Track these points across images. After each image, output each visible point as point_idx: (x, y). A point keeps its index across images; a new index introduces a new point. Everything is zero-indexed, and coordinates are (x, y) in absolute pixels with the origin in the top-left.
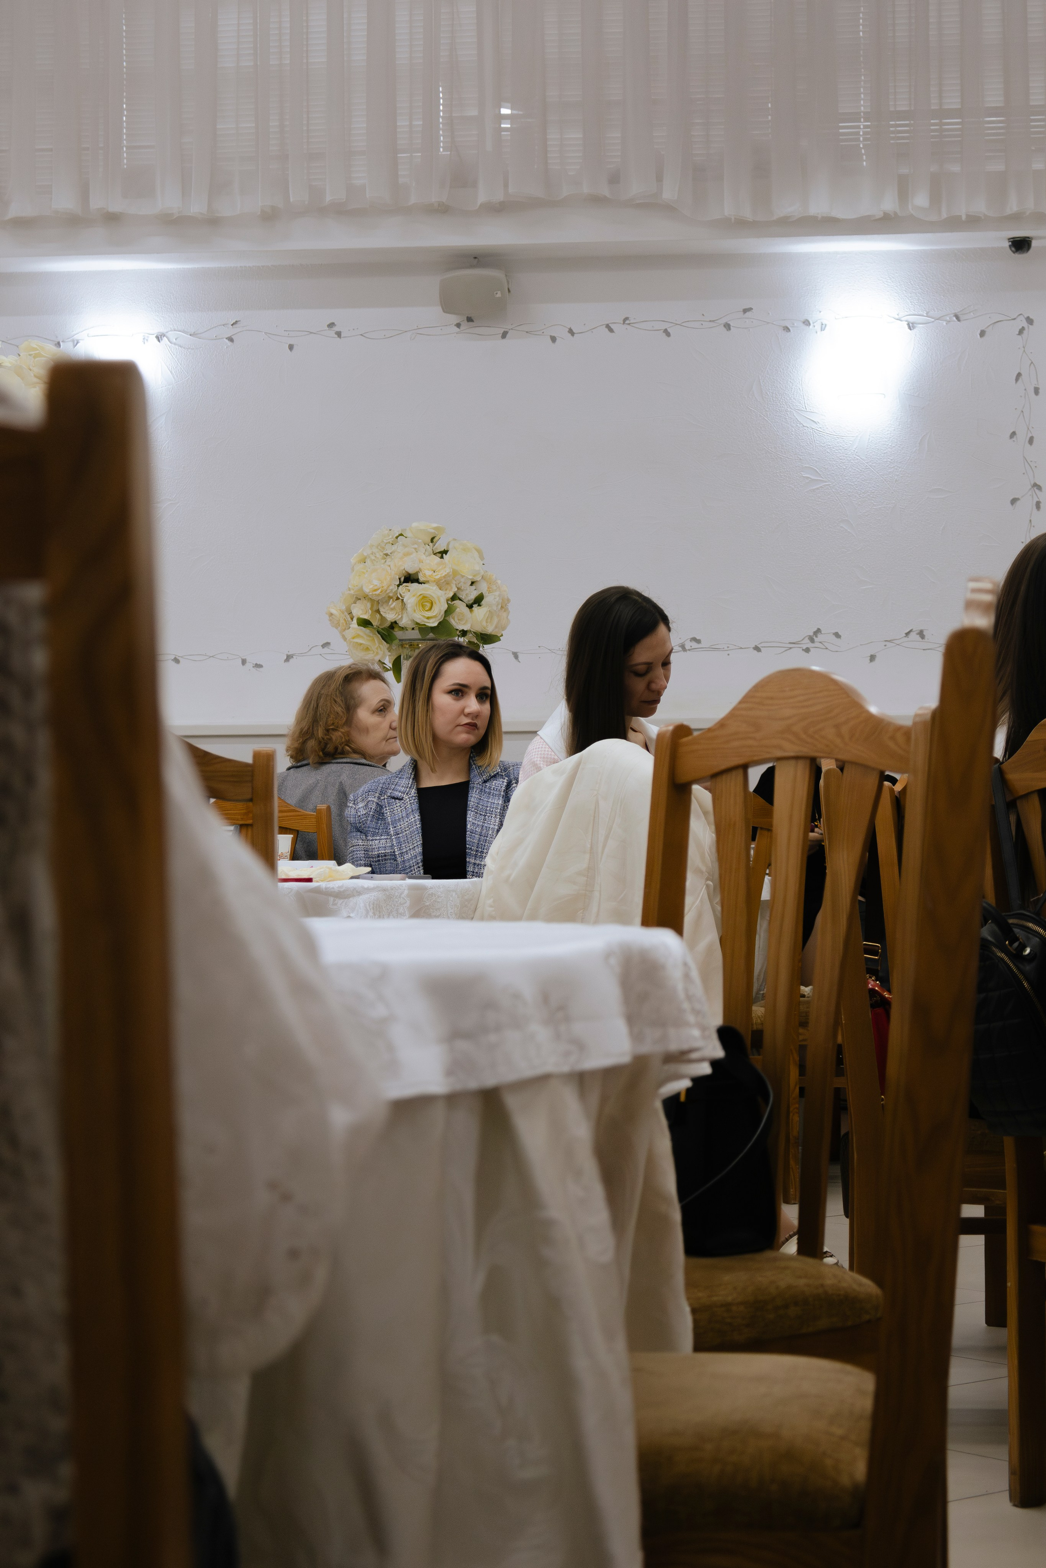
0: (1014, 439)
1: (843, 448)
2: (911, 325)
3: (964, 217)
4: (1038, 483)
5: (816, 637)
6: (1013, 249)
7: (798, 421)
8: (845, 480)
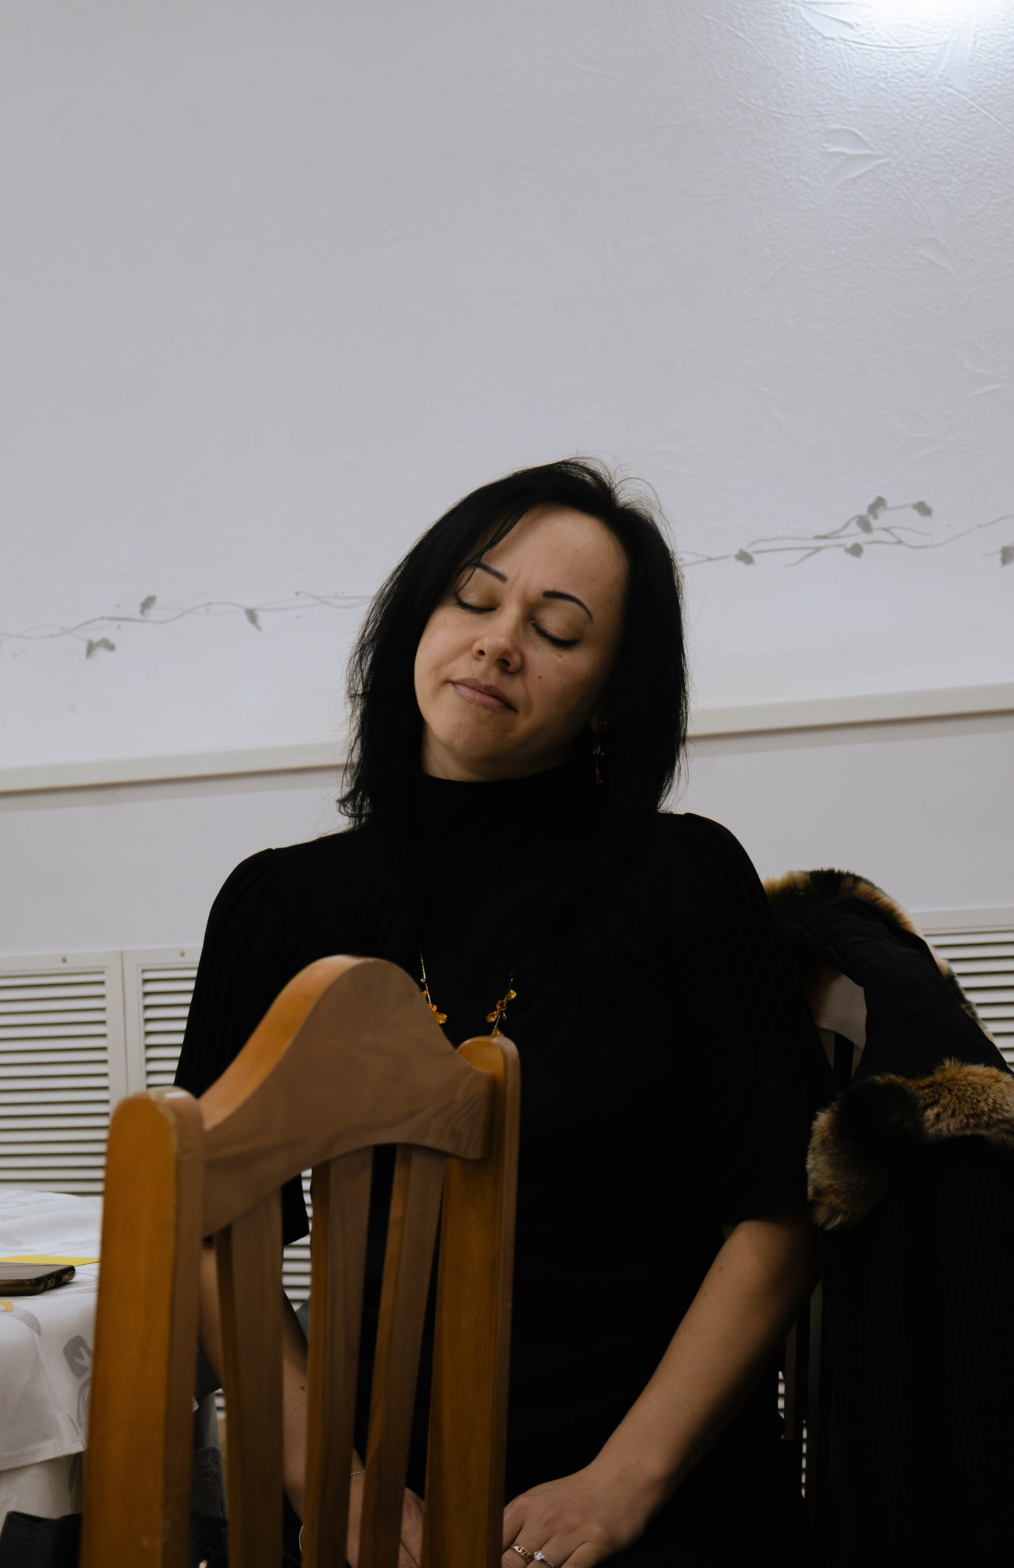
1: (916, 73)
5: (876, 517)
7: (812, 28)
8: (924, 147)
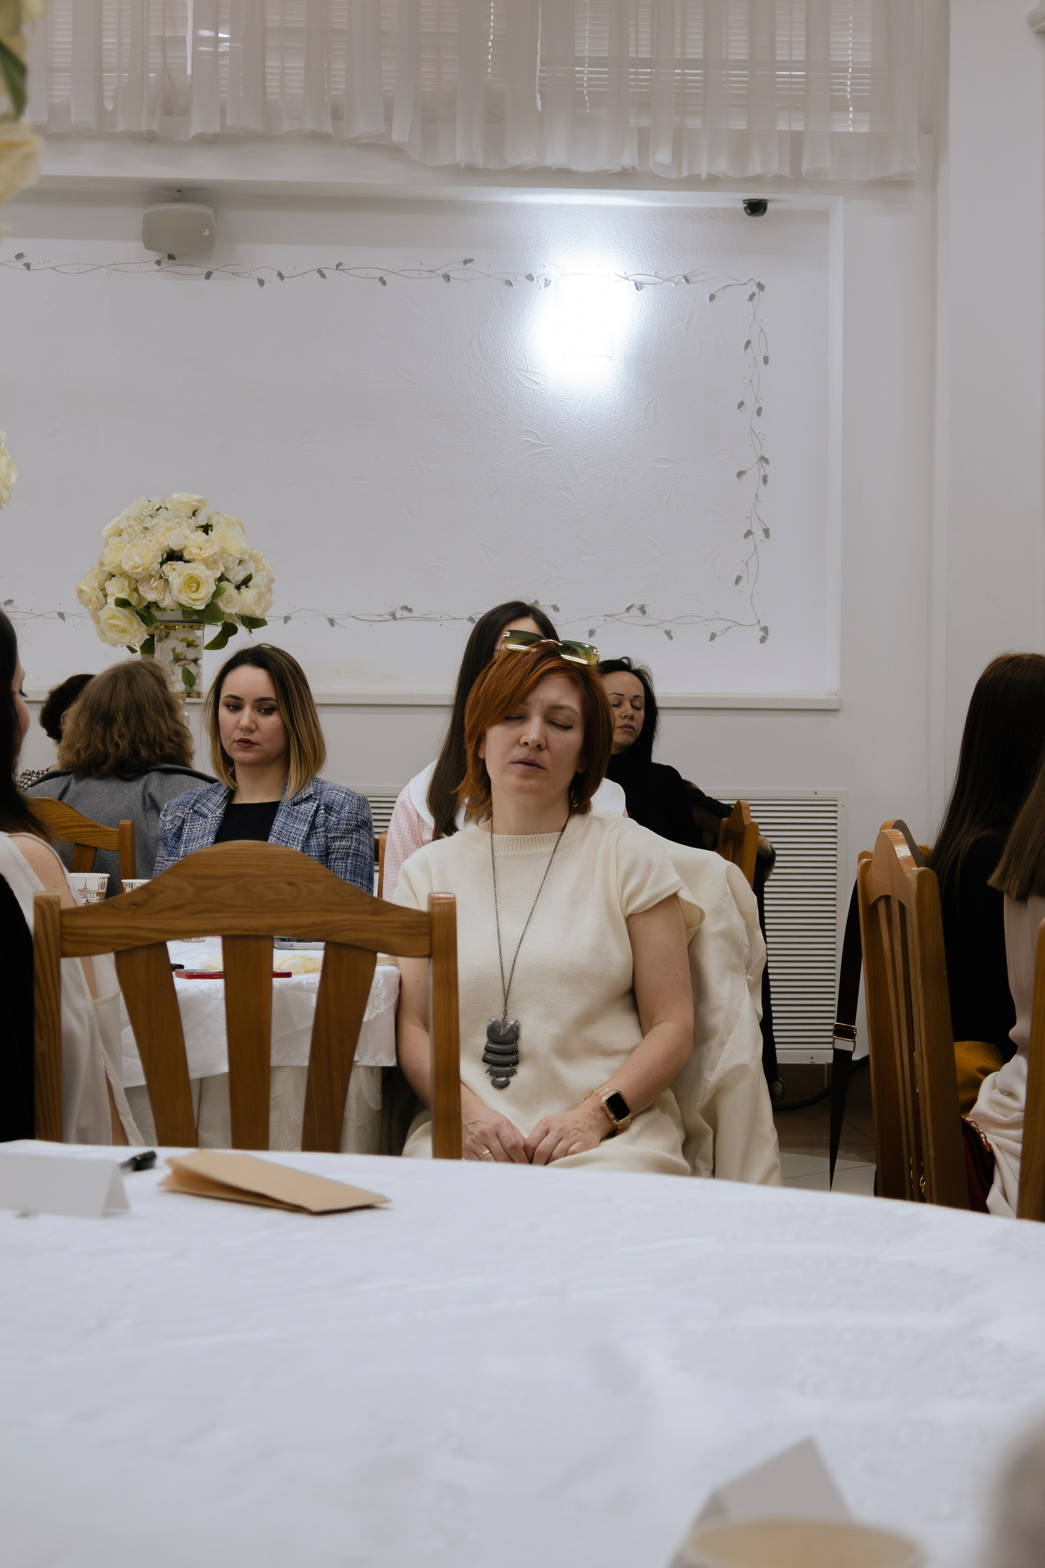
0: (742, 409)
2: (638, 285)
3: (704, 176)
4: (765, 456)
6: (748, 211)
7: (519, 381)
8: (567, 446)
